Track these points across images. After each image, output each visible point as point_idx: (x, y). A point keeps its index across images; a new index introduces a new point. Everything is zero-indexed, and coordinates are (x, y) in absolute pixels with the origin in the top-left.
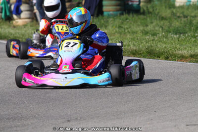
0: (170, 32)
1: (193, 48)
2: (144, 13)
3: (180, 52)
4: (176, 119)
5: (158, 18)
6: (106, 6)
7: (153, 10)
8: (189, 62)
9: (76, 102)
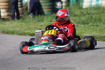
0: (79, 23)
1: (92, 32)
3: (85, 35)
5: (73, 15)
9: (24, 66)
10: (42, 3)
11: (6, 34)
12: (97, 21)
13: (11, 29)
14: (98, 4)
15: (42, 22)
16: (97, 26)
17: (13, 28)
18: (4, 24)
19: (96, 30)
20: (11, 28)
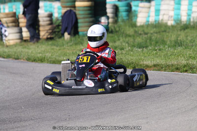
0: (135, 47)
1: (155, 59)
2: (112, 32)
3: (145, 63)
4: (147, 118)
5: (124, 35)
6: (81, 27)
7: (119, 30)
8: (153, 70)
10: (80, 19)
11: (32, 61)
12: (159, 44)
13: (39, 55)
14: (157, 20)
15: (81, 45)
16: (160, 50)
17: (42, 54)
18: (28, 48)
19: (159, 55)
20: (39, 53)
